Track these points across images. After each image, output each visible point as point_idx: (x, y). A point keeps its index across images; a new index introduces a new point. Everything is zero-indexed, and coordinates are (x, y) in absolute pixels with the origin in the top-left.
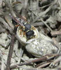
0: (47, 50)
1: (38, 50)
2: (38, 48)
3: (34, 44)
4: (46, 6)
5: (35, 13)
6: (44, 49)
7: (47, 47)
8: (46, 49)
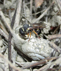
0: (44, 47)
1: (35, 47)
2: (35, 45)
3: (31, 41)
4: (39, 12)
5: (29, 20)
6: (41, 45)
7: (44, 44)
8: (43, 45)
